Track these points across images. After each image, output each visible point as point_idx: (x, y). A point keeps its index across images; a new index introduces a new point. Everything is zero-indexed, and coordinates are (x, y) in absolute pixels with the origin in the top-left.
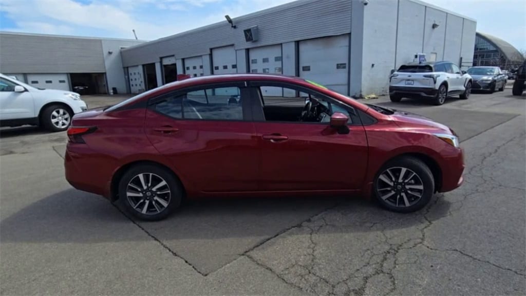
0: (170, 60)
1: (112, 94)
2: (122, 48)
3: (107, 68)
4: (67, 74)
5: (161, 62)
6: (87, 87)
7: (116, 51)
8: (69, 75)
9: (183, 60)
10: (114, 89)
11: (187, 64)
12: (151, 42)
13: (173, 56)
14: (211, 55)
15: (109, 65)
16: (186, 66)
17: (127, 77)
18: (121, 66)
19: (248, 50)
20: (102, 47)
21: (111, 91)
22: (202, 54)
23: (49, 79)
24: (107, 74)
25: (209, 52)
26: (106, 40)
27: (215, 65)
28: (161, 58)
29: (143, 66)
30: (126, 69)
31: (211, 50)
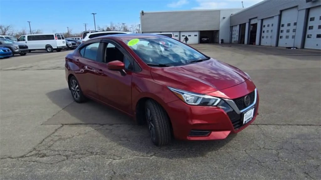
0: (255, 21)
1: (220, 43)
2: (232, 14)
3: (220, 27)
4: (199, 31)
5: (249, 22)
6: (208, 39)
7: (228, 16)
8: (200, 32)
9: (262, 20)
10: (222, 40)
11: (265, 23)
12: (247, 8)
13: (256, 18)
14: (280, 16)
15: (222, 25)
16: (264, 24)
17: (231, 32)
18: (230, 26)
19: (308, 10)
20: (220, 15)
21: (220, 41)
22: (273, 15)
23: (190, 34)
24: (220, 31)
25: (279, 13)
26: (223, 10)
27: (282, 23)
28: (250, 20)
29: (240, 25)
30: (232, 27)
31: (281, 11)
